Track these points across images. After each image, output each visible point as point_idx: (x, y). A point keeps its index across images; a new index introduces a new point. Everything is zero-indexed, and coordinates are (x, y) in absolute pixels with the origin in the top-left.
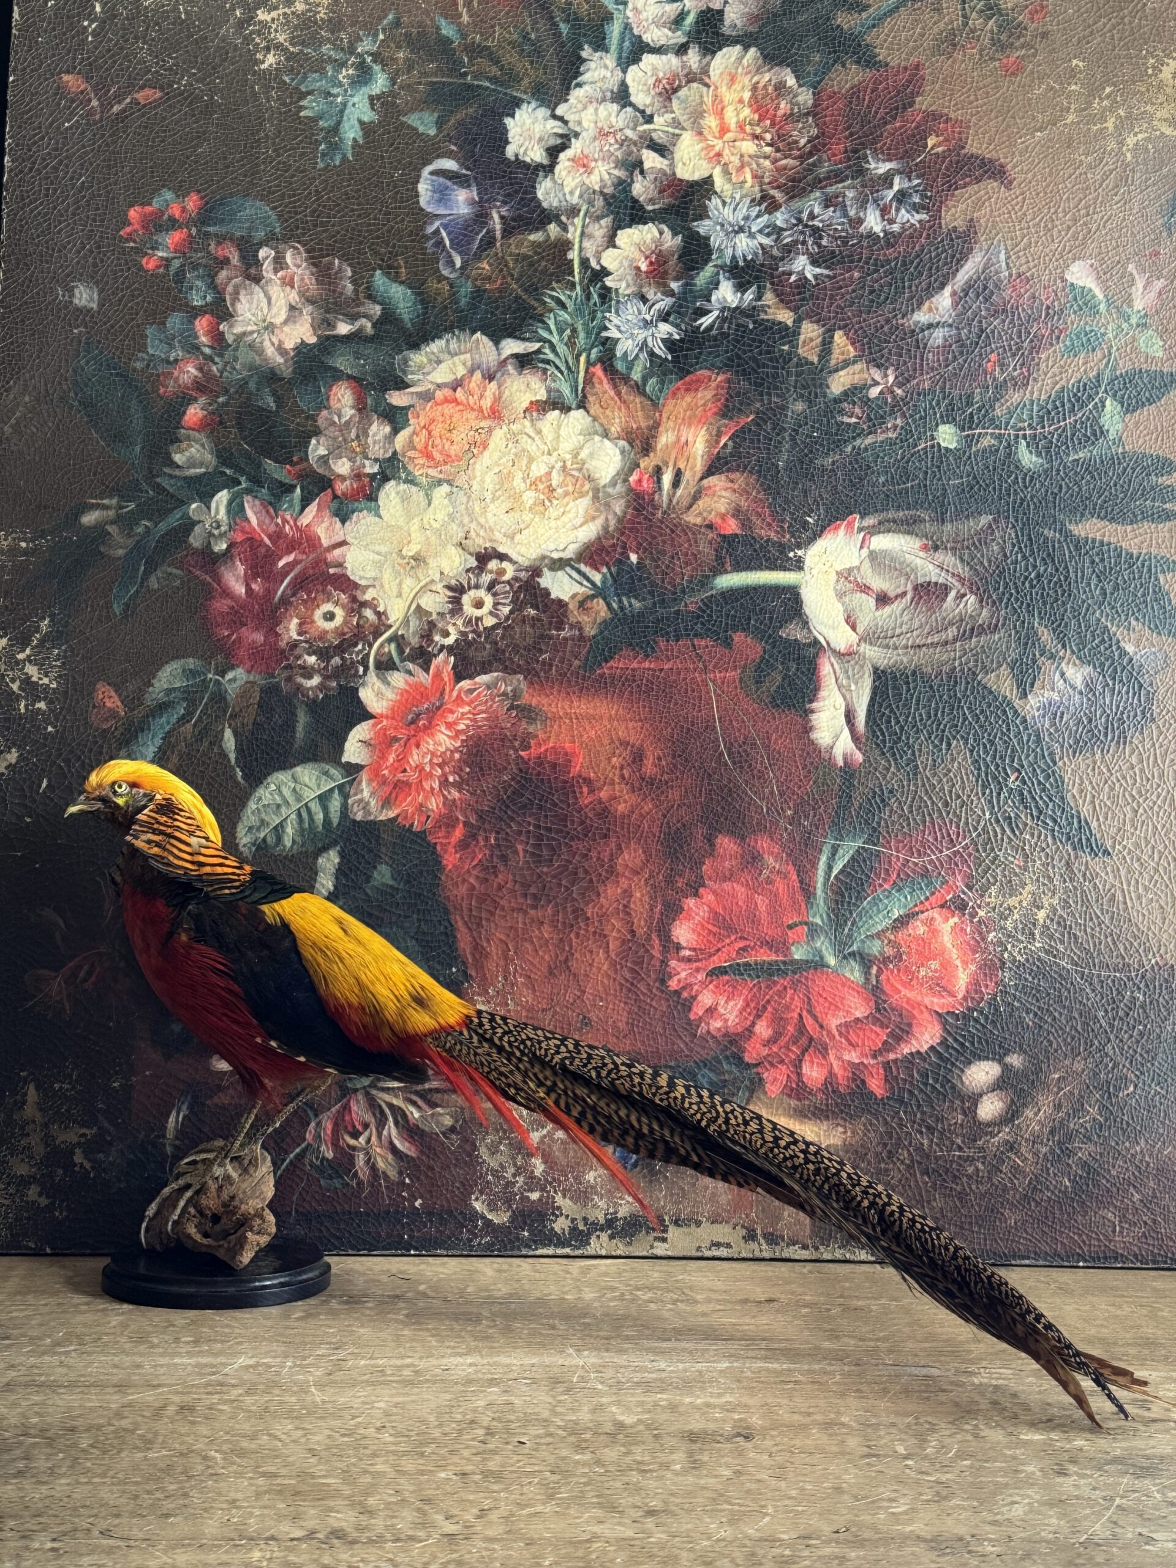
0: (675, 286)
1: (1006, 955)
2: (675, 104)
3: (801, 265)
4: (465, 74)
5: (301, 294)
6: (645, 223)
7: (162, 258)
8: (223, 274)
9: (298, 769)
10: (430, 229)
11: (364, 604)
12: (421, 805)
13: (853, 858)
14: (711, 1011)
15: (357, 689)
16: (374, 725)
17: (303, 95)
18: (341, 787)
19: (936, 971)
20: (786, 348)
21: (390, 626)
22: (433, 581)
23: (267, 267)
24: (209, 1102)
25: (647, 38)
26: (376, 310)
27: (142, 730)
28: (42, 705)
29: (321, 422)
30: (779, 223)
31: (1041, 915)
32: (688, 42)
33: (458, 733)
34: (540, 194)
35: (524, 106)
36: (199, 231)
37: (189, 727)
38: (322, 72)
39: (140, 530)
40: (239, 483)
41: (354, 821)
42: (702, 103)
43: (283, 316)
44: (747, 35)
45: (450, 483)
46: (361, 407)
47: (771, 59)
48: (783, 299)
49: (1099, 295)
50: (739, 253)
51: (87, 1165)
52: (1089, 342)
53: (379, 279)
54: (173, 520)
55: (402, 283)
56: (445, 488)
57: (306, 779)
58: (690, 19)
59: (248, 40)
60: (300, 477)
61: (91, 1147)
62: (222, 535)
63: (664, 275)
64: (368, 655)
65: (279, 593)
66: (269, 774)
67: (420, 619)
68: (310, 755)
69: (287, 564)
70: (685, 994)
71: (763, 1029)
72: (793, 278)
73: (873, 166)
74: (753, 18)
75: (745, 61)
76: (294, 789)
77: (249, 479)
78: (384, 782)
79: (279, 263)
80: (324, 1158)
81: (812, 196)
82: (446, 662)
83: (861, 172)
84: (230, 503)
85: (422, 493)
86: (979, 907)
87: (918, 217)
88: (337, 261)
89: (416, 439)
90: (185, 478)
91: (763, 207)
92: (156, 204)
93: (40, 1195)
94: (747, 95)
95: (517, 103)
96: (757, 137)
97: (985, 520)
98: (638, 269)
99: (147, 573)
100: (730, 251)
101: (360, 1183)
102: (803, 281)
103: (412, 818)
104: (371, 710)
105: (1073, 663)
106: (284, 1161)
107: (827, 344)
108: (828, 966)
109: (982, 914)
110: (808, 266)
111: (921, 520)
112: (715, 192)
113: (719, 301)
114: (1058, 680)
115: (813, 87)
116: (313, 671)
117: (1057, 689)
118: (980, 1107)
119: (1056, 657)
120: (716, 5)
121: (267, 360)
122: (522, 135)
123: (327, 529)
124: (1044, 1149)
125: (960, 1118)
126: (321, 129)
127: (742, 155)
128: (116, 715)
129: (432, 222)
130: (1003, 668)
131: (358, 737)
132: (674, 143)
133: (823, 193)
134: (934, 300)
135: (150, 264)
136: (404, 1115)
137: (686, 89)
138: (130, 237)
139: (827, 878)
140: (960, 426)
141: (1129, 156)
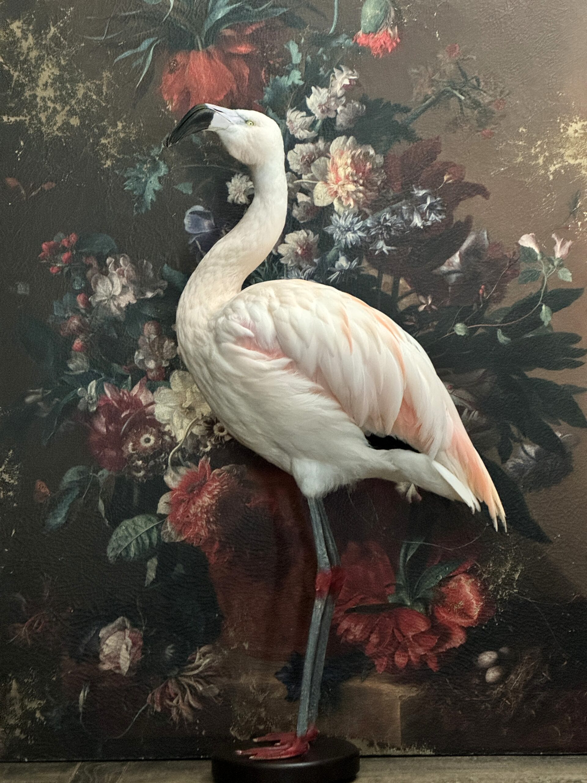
0: (316, 260)
1: (499, 597)
2: (313, 168)
3: (381, 244)
4: (207, 161)
5: (127, 278)
6: (300, 230)
7: (59, 267)
8: (89, 273)
9: (136, 518)
10: (191, 242)
11: (165, 433)
12: (198, 534)
13: (417, 550)
14: (347, 630)
15: (163, 477)
16: (172, 494)
17: (126, 180)
18: (157, 526)
19: (462, 606)
20: (375, 288)
21: (178, 444)
22: (198, 420)
23: (111, 266)
24: (99, 685)
25: (297, 135)
26: (165, 284)
27: (59, 502)
28: (11, 494)
29: (140, 342)
30: (369, 225)
31: (517, 576)
32: (318, 136)
33: (214, 496)
35: (236, 176)
36: (77, 252)
37: (81, 501)
39: (54, 403)
41: (164, 542)
42: (326, 165)
43: (119, 290)
44: (349, 129)
46: (159, 332)
47: (361, 141)
48: (373, 264)
49: (537, 251)
50: (349, 240)
52: (534, 276)
53: (166, 269)
54: (70, 396)
55: (177, 270)
57: (140, 523)
58: (319, 124)
59: (97, 153)
60: (130, 371)
61: (44, 710)
62: (93, 404)
63: (311, 255)
64: (168, 458)
65: (123, 430)
66: (122, 521)
67: (193, 439)
68: (140, 511)
69: (126, 415)
71: (374, 639)
72: (377, 252)
73: (416, 192)
74: (350, 121)
75: (348, 144)
76: (134, 529)
77: (105, 374)
79: (117, 264)
80: (156, 711)
81: (385, 210)
82: (206, 460)
83: (409, 196)
84: (97, 387)
86: (484, 572)
87: (440, 217)
88: (145, 261)
90: (75, 376)
91: (360, 217)
92: (55, 241)
93: (21, 733)
94: (349, 161)
95: (233, 175)
96: (355, 182)
97: (482, 371)
98: (297, 253)
99: (59, 424)
100: (344, 240)
101: (175, 723)
102: (382, 252)
103: (193, 540)
104: (170, 487)
105: (530, 444)
106: (137, 713)
107: (396, 285)
108: (406, 605)
109: (485, 576)
110: (384, 246)
111: (448, 373)
112: (335, 212)
113: (339, 267)
114: (522, 453)
115: (383, 154)
116: (141, 468)
117: (522, 458)
118: (487, 675)
119: (521, 441)
120: (332, 116)
121: (112, 313)
122: (235, 190)
123: (145, 397)
124: (521, 695)
125: (477, 681)
126: (135, 196)
127: (348, 192)
128: (46, 496)
129: (192, 238)
130: (494, 448)
131: (164, 500)
132: (313, 188)
133: (391, 208)
134: (451, 259)
135: (54, 270)
136: (195, 689)
137: (318, 160)
138: (44, 258)
139: (405, 561)
140: (466, 324)
141: (551, 177)
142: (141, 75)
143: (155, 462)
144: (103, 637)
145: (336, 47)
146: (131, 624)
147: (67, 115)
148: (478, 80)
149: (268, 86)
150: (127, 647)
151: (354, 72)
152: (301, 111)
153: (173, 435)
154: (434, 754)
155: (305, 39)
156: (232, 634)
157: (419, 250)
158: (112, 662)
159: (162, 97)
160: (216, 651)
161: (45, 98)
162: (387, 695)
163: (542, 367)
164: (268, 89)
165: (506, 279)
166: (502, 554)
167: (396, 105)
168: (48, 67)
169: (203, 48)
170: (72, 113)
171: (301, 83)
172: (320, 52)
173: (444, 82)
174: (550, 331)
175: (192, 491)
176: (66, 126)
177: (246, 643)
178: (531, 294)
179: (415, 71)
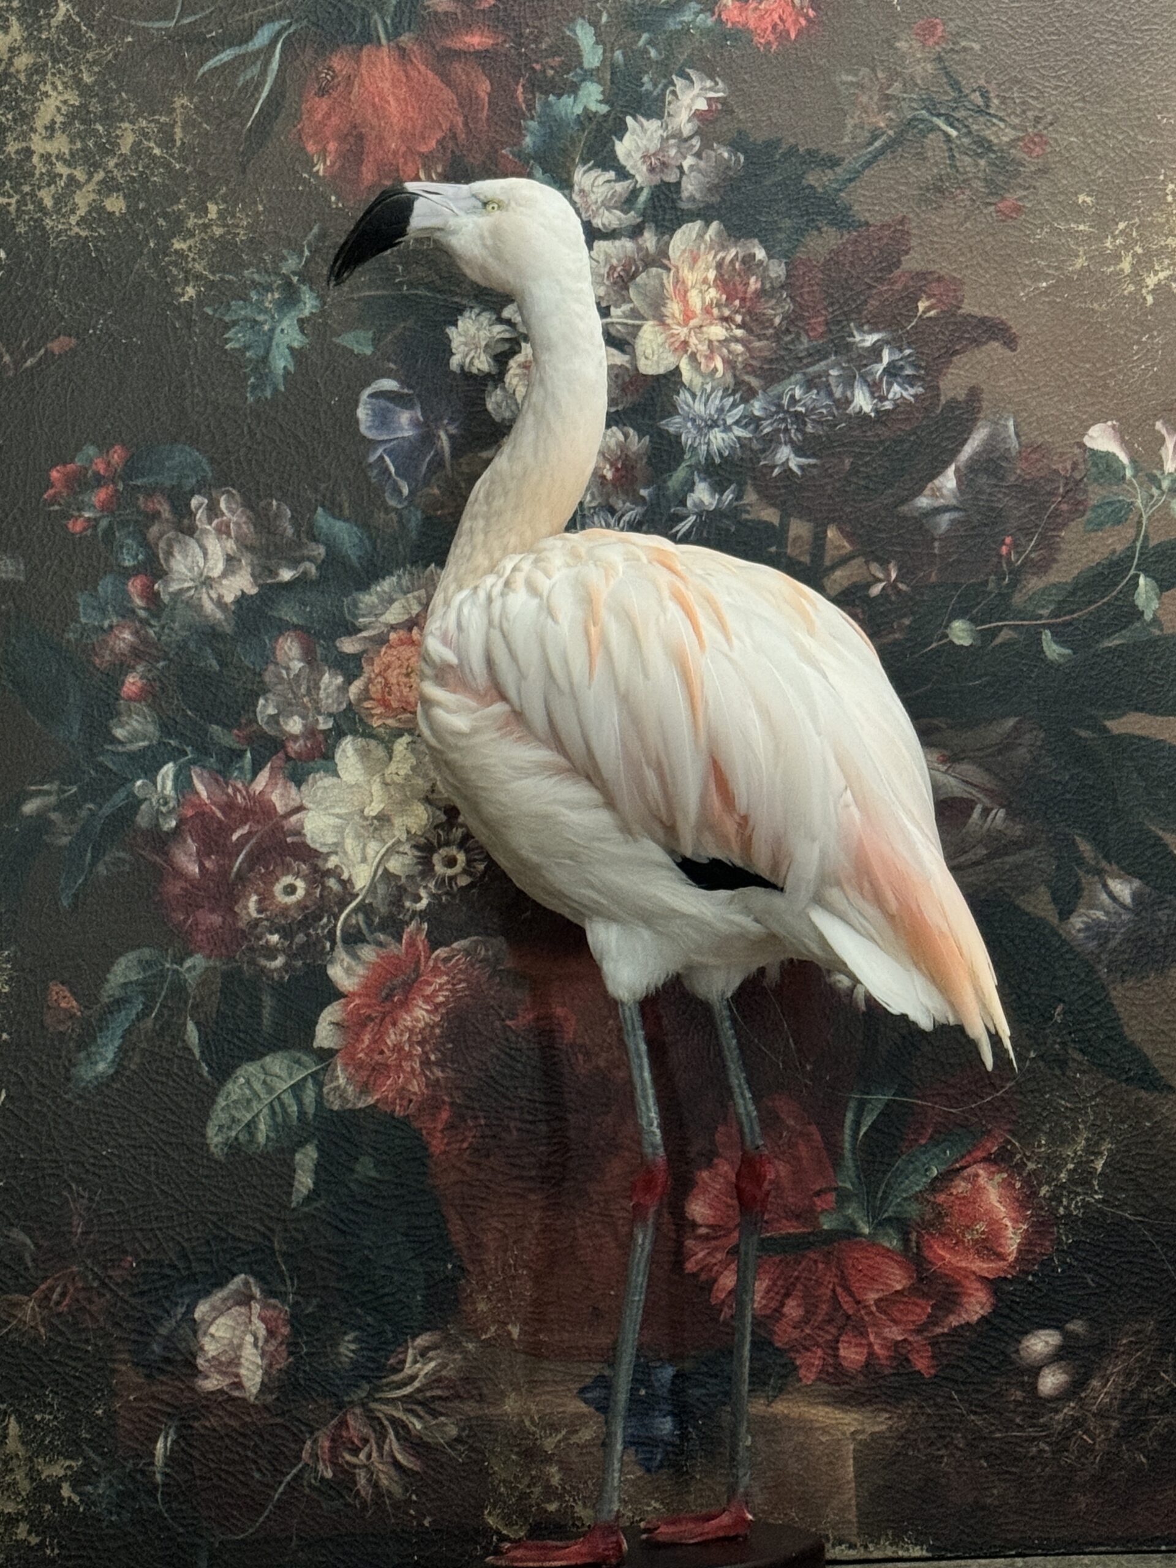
0: (644, 492)
1: (1062, 1211)
2: (633, 293)
3: (784, 453)
4: (401, 283)
5: (237, 540)
7: (89, 519)
8: (154, 530)
9: (268, 1059)
10: (372, 458)
11: (329, 873)
12: (403, 1088)
13: (882, 1114)
15: (325, 968)
17: (227, 327)
18: (313, 1076)
19: (983, 1233)
20: (773, 549)
21: (357, 895)
23: (200, 514)
24: (196, 1424)
25: (597, 222)
26: (320, 551)
27: (100, 1029)
29: (268, 677)
30: (757, 413)
31: (1099, 1165)
32: (643, 222)
33: (437, 1007)
34: (490, 407)
35: (467, 314)
36: (126, 486)
37: (149, 1023)
38: (246, 299)
39: (84, 813)
40: (186, 754)
41: (331, 1111)
42: (662, 285)
43: (221, 566)
44: (709, 206)
45: (411, 732)
46: (308, 656)
47: (736, 231)
48: (768, 497)
49: (1124, 458)
50: (714, 448)
51: (76, 1499)
52: (1119, 514)
53: (321, 518)
54: (119, 798)
55: (346, 520)
56: (406, 739)
57: (277, 1070)
58: (643, 197)
59: (163, 273)
60: (250, 740)
61: (77, 1481)
62: (169, 814)
63: (633, 481)
64: (335, 926)
65: (235, 869)
66: (238, 1067)
67: (388, 884)
68: (278, 1043)
69: (242, 836)
70: (703, 1277)
71: (793, 1309)
72: (776, 471)
73: (858, 338)
74: (712, 189)
75: (707, 237)
76: (264, 1082)
77: (193, 748)
78: (360, 1066)
79: (213, 510)
80: (322, 1478)
81: (793, 379)
82: (419, 929)
83: (843, 347)
84: (176, 778)
85: (381, 748)
86: (1029, 1158)
87: (912, 391)
88: (274, 503)
89: (372, 689)
90: (127, 753)
91: (738, 396)
92: (79, 462)
93: (29, 1532)
94: (712, 275)
95: (460, 310)
96: (725, 319)
97: (1011, 722)
98: (604, 477)
99: (95, 859)
100: (704, 447)
101: (364, 1504)
102: (787, 471)
103: (394, 1103)
104: (342, 989)
105: (1119, 877)
106: (280, 1483)
107: (819, 541)
108: (861, 1235)
109: (1031, 1166)
110: (792, 456)
111: (938, 729)
112: (683, 384)
113: (695, 505)
114: (1104, 897)
115: (786, 257)
116: (277, 950)
117: (1102, 908)
118: (1041, 1380)
119: (1100, 873)
120: (672, 177)
121: (206, 617)
122: (466, 344)
123: (282, 795)
124: (1115, 1424)
125: (1019, 1395)
126: (250, 360)
127: (710, 342)
128: (72, 1016)
129: (376, 449)
130: (1042, 889)
131: (329, 1018)
132: (635, 336)
133: (804, 374)
134: (936, 482)
135: (76, 527)
136: (405, 1426)
137: (644, 275)
138: (54, 501)
139: (855, 1136)
140: (973, 620)
141: (1150, 299)
142: (257, 100)
143: (308, 935)
144: (203, 1320)
145: (677, 31)
146: (262, 1291)
147: (99, 192)
148: (985, 95)
149: (532, 118)
150: (256, 1339)
151: (717, 84)
152: (605, 168)
153: (345, 876)
154: (929, 1555)
155: (610, 15)
156: (482, 1307)
157: (866, 464)
158: (224, 1374)
159: (303, 149)
160: (451, 1343)
161: (50, 155)
162: (824, 1430)
163: (1142, 710)
164: (533, 124)
165: (1058, 521)
166: (1067, 1118)
167: (809, 152)
168: (55, 88)
169: (389, 40)
170: (108, 187)
171: (604, 109)
172: (641, 43)
173: (911, 100)
174: (1157, 632)
175: (389, 997)
176: (97, 215)
177: (514, 1324)
178: (1114, 552)
179: (850, 78)
